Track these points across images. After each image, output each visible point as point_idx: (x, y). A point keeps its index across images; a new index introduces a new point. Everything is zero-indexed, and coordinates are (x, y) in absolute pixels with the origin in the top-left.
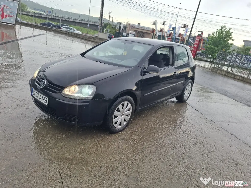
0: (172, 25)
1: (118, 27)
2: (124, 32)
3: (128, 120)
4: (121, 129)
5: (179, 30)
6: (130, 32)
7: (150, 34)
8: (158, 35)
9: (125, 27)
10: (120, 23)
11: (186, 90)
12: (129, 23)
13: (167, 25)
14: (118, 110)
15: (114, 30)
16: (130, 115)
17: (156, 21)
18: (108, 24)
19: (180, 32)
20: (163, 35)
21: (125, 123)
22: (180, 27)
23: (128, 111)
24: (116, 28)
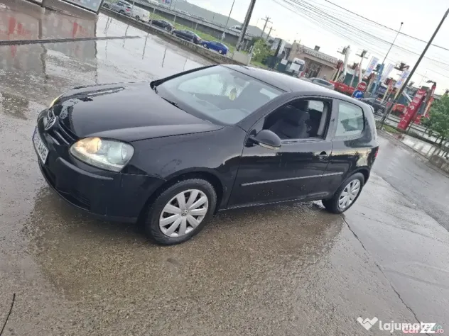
0: (378, 60)
1: (274, 47)
2: (285, 58)
3: (197, 225)
4: (177, 240)
5: (389, 71)
6: (296, 59)
7: (332, 69)
8: (347, 74)
9: (289, 49)
10: (281, 40)
11: (346, 191)
12: (297, 42)
13: (367, 58)
14: (175, 203)
15: (267, 52)
16: (203, 217)
17: (349, 47)
18: (259, 38)
19: (390, 76)
20: (357, 75)
21: (189, 230)
22: (391, 67)
23: (198, 208)
24: (272, 49)
